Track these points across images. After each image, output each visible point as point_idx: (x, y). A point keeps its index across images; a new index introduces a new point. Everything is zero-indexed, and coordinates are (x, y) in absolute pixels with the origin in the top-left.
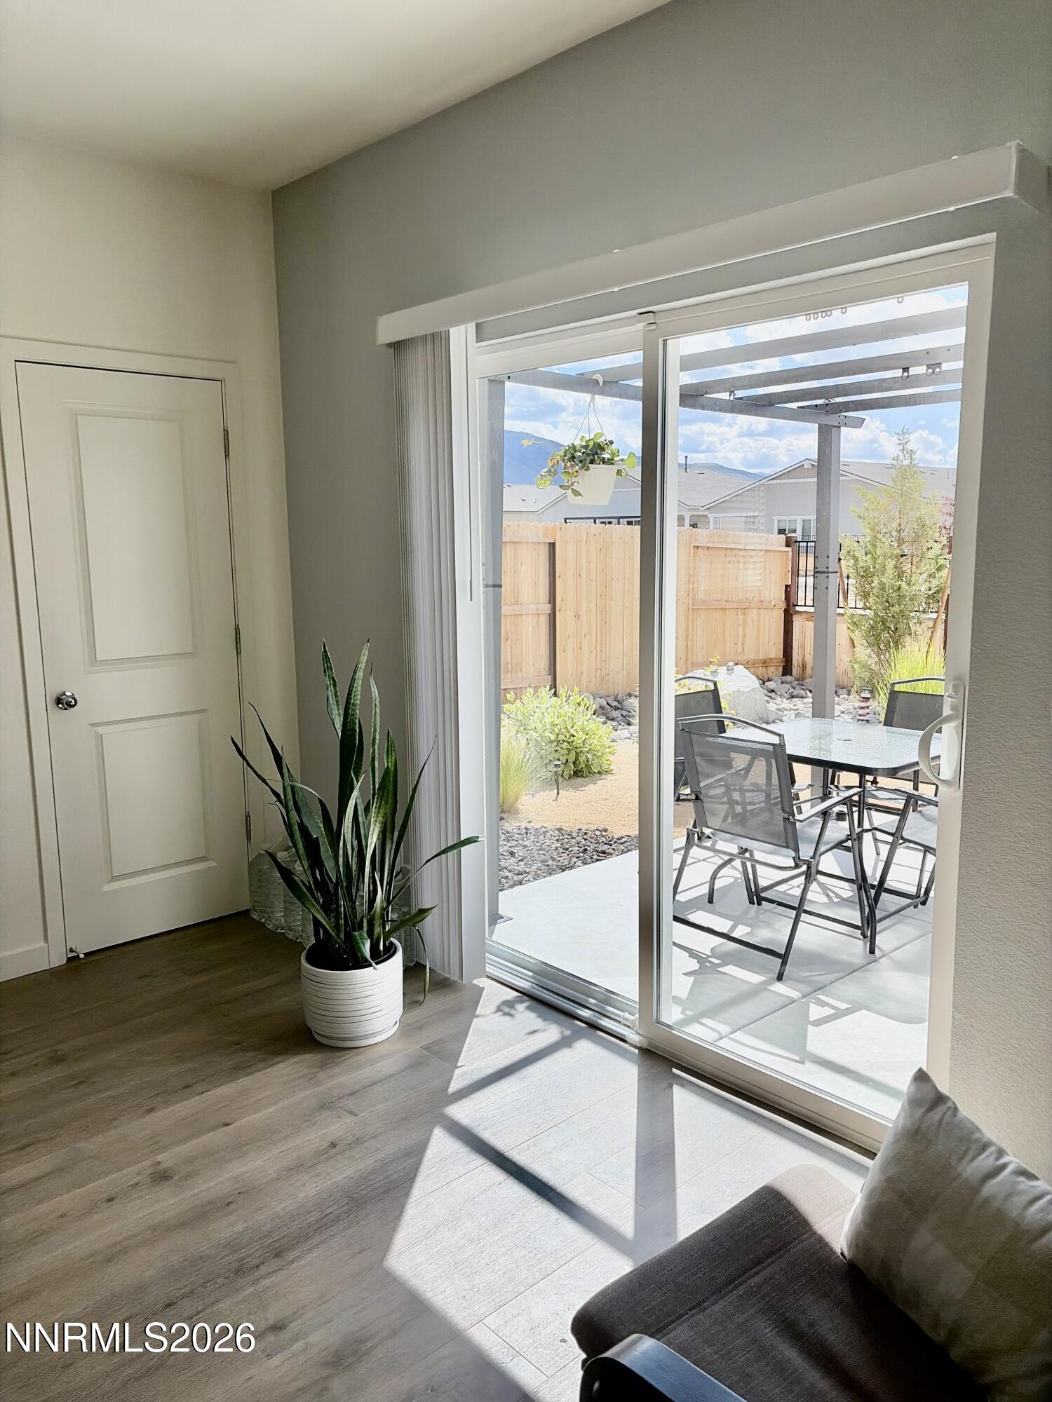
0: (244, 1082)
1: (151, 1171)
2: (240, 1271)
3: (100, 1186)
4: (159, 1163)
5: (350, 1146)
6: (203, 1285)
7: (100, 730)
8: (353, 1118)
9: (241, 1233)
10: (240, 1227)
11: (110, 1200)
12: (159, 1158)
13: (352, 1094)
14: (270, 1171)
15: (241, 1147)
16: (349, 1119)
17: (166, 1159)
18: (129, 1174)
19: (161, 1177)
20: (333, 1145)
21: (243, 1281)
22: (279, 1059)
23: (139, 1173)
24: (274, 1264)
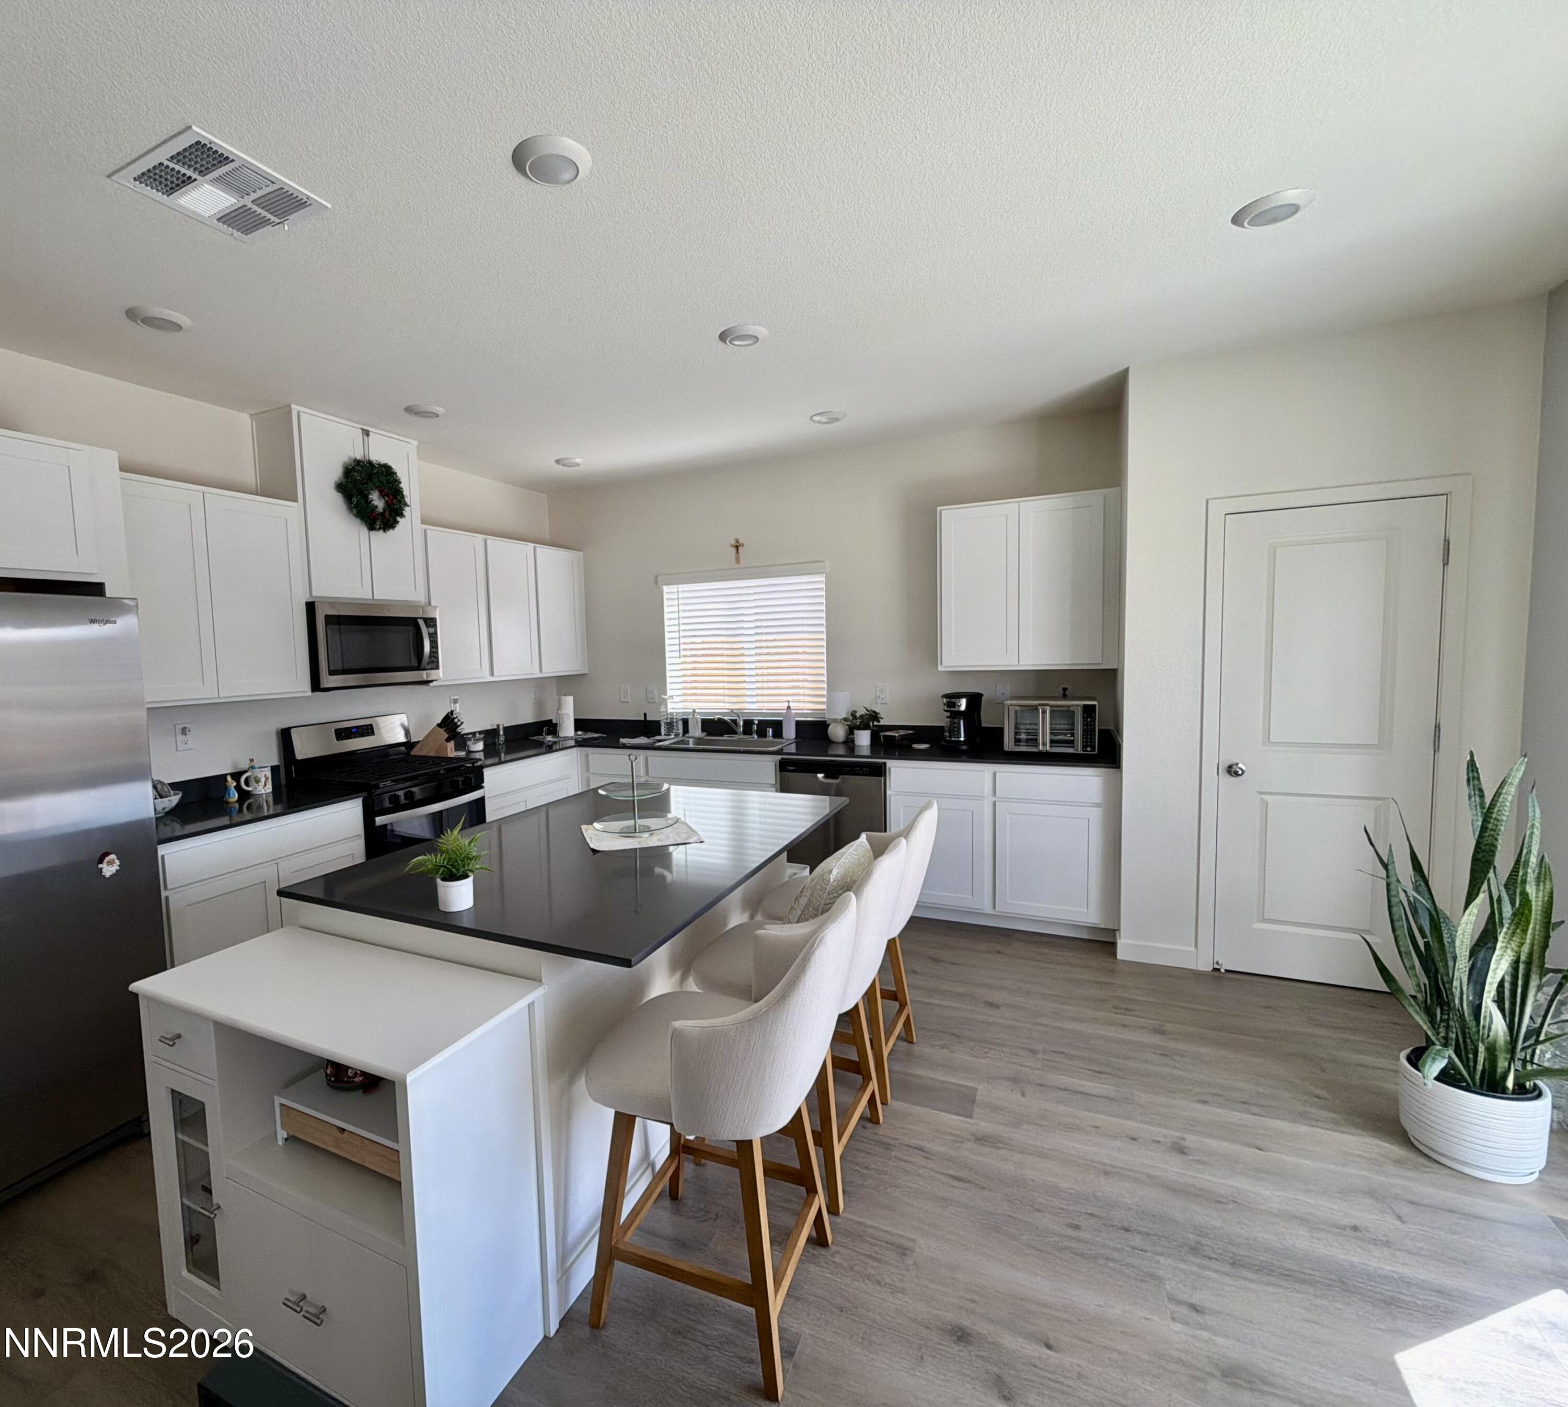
0: (1303, 1129)
1: (1176, 1140)
2: (1195, 1250)
3: (1132, 1126)
4: (1184, 1139)
5: (1374, 1242)
6: (1160, 1237)
7: (1268, 798)
8: (1398, 1223)
9: (1215, 1228)
10: (1218, 1223)
11: (1134, 1139)
12: (1187, 1136)
13: (1412, 1203)
14: (1274, 1205)
15: (1260, 1172)
16: (1392, 1221)
17: (1192, 1140)
18: (1157, 1132)
19: (1180, 1150)
20: (1355, 1228)
21: (1191, 1258)
22: (1353, 1131)
23: (1164, 1136)
24: (1228, 1268)
